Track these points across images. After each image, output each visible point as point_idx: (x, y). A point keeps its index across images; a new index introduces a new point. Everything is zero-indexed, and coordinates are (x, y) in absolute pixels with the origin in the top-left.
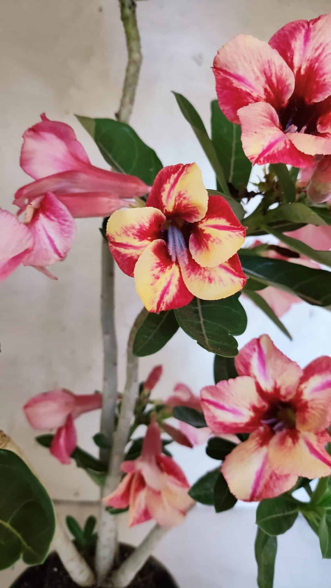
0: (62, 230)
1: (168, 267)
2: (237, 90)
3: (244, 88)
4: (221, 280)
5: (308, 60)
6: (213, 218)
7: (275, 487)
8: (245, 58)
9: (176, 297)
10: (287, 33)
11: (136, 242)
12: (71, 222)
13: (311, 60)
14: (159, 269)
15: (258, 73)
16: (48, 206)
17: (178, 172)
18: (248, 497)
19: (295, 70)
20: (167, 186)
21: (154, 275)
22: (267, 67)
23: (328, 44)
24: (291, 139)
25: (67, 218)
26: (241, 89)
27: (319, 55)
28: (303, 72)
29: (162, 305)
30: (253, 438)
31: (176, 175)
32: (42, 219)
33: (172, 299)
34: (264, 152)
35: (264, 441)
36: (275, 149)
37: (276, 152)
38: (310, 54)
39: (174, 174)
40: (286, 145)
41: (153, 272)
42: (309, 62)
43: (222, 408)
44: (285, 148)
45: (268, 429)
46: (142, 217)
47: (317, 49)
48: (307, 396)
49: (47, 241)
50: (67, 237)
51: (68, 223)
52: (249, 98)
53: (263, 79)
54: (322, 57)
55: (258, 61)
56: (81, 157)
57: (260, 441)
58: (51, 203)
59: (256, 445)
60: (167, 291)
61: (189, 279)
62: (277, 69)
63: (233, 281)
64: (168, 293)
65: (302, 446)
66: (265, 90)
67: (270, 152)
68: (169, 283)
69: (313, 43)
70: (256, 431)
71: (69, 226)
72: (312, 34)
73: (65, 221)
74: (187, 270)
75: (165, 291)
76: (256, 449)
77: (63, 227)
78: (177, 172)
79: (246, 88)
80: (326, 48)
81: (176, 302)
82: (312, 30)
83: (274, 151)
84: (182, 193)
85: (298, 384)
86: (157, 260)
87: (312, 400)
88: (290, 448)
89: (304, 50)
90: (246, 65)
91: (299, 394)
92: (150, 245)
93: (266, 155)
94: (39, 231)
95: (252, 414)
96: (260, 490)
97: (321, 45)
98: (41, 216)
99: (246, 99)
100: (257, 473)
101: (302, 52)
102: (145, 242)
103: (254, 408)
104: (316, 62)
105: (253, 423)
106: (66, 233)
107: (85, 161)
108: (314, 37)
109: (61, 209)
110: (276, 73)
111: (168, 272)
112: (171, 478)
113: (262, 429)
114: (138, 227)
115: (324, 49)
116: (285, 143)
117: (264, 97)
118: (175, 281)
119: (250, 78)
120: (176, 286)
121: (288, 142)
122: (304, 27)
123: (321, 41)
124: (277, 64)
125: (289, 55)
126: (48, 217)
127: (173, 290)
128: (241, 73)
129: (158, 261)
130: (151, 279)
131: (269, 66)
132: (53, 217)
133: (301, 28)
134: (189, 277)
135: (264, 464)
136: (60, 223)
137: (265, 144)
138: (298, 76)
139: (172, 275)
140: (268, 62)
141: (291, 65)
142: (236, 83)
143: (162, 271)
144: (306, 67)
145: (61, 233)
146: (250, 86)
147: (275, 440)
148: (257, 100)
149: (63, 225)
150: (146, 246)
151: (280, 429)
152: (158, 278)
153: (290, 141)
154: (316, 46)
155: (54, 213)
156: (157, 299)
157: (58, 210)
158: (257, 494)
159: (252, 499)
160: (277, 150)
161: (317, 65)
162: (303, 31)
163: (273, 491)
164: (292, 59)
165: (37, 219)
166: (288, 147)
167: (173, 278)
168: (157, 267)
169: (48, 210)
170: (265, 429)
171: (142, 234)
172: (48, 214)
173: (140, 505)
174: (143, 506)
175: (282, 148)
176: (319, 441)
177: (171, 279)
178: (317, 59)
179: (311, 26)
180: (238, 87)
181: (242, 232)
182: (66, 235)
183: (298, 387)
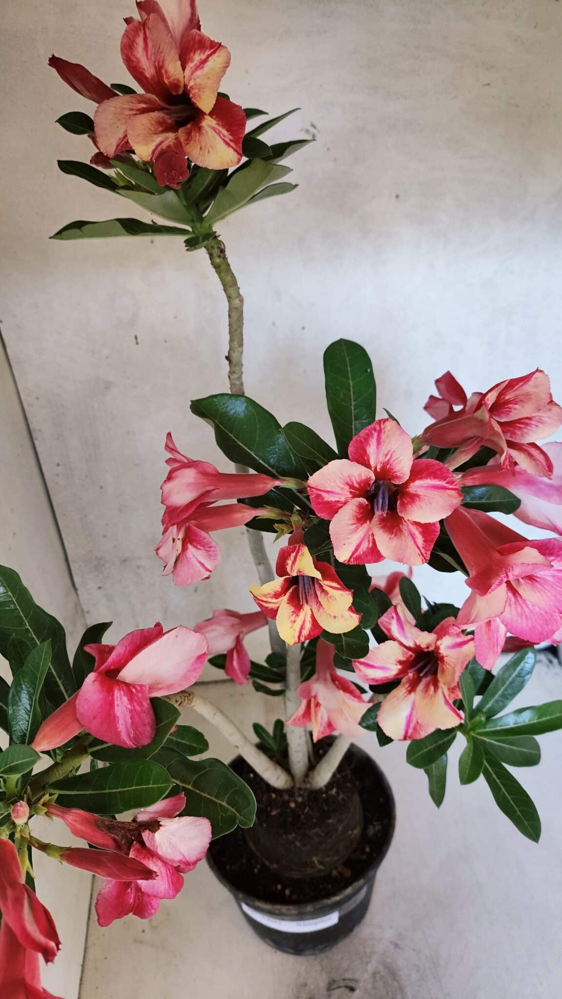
0: (209, 555)
1: (301, 610)
2: (328, 502)
3: (333, 498)
4: (342, 616)
5: (381, 463)
6: (328, 580)
7: (422, 731)
8: (330, 480)
9: (312, 630)
10: (363, 440)
11: (274, 600)
12: (215, 547)
13: (384, 463)
14: (294, 615)
15: (342, 486)
16: (193, 538)
17: (296, 551)
18: (402, 737)
19: (373, 469)
20: (289, 562)
21: (291, 621)
22: (348, 480)
23: (394, 452)
24: (374, 533)
25: (211, 545)
26: (332, 501)
27: (389, 460)
28: (378, 470)
29: (301, 637)
30: (404, 684)
31: (294, 554)
32: (191, 550)
33: (308, 632)
34: (353, 553)
35: (412, 689)
36: (360, 551)
37: (362, 553)
38: (382, 459)
39: (293, 553)
40: (369, 543)
41: (290, 620)
42: (382, 464)
43: (372, 666)
44: (368, 548)
45: (416, 676)
46: (275, 587)
47: (387, 455)
48: (443, 651)
49: (198, 565)
50: (214, 559)
51: (213, 549)
52: (338, 504)
53: (347, 488)
54: (391, 462)
55: (341, 478)
56: (210, 470)
57: (409, 689)
58: (196, 535)
59: (406, 692)
60: (304, 627)
61: (319, 613)
62: (357, 478)
63: (351, 616)
64: (304, 629)
65: (439, 699)
66: (351, 492)
67: (357, 554)
68: (304, 621)
69: (384, 448)
70: (406, 677)
71: (214, 551)
72: (383, 437)
73: (211, 547)
74: (317, 605)
75: (302, 628)
76: (406, 697)
77: (209, 553)
78: (294, 551)
79: (335, 497)
80: (393, 455)
81: (312, 633)
82: (383, 431)
83: (360, 552)
84: (301, 570)
85: (435, 640)
86: (291, 609)
87: (447, 656)
88: (432, 697)
89: (378, 453)
90: (332, 484)
91: (437, 648)
92: (285, 598)
93: (355, 556)
94: (191, 559)
95: (399, 667)
96: (410, 731)
97: (389, 452)
98: (190, 546)
99: (336, 505)
100: (407, 717)
101: (375, 455)
102: (281, 599)
103: (400, 662)
104: (387, 465)
105: (403, 672)
106: (213, 556)
107: (214, 472)
108: (384, 441)
109: (204, 538)
110: (356, 481)
111: (302, 614)
112: (348, 695)
113: (411, 675)
114: (273, 593)
115: (392, 455)
116: (369, 541)
117: (351, 496)
118: (309, 619)
119: (337, 490)
120: (310, 622)
121: (371, 537)
122: (375, 430)
123: (389, 449)
124: (356, 476)
125: (366, 458)
126: (195, 547)
127: (308, 626)
128: (329, 489)
129: (293, 609)
130: (290, 625)
131: (350, 479)
132: (199, 547)
133: (373, 432)
134: (319, 611)
135: (412, 709)
136: (206, 550)
137: (353, 548)
138: (375, 471)
139: (306, 614)
140: (349, 477)
141: (368, 466)
142: (327, 498)
143: (297, 615)
144: (381, 467)
145: (209, 558)
146: (338, 494)
147: (421, 687)
148: (345, 503)
149: (209, 551)
150: (282, 600)
151: (426, 675)
152: (295, 622)
153: (373, 535)
154: (386, 453)
155: (199, 543)
156: (297, 634)
157: (202, 540)
158: (409, 734)
159: (405, 739)
160: (362, 551)
161: (388, 466)
162: (375, 435)
163: (419, 732)
164: (369, 461)
165: (187, 549)
166: (371, 545)
167: (306, 616)
168: (292, 615)
169: (193, 540)
170: (414, 674)
171: (277, 595)
172: (195, 544)
173: (322, 718)
174: (326, 719)
175: (366, 548)
176: (449, 695)
177: (305, 618)
178: (388, 462)
179: (382, 426)
180: (329, 500)
181: (350, 593)
182: (214, 558)
183: (436, 643)
